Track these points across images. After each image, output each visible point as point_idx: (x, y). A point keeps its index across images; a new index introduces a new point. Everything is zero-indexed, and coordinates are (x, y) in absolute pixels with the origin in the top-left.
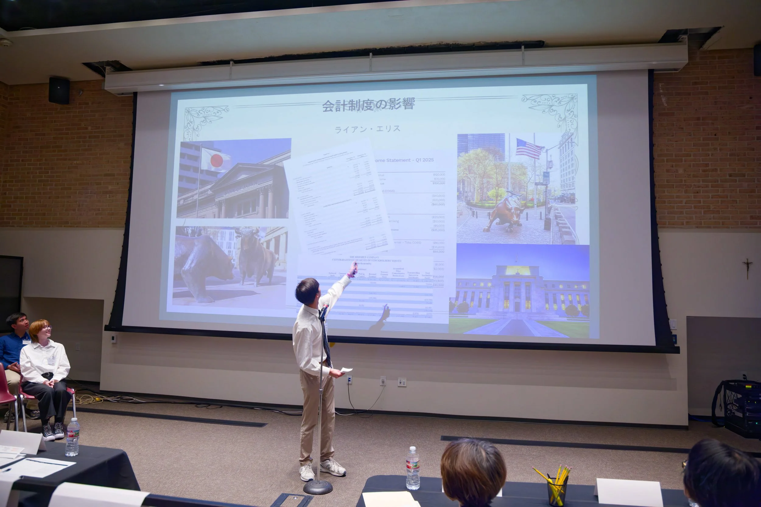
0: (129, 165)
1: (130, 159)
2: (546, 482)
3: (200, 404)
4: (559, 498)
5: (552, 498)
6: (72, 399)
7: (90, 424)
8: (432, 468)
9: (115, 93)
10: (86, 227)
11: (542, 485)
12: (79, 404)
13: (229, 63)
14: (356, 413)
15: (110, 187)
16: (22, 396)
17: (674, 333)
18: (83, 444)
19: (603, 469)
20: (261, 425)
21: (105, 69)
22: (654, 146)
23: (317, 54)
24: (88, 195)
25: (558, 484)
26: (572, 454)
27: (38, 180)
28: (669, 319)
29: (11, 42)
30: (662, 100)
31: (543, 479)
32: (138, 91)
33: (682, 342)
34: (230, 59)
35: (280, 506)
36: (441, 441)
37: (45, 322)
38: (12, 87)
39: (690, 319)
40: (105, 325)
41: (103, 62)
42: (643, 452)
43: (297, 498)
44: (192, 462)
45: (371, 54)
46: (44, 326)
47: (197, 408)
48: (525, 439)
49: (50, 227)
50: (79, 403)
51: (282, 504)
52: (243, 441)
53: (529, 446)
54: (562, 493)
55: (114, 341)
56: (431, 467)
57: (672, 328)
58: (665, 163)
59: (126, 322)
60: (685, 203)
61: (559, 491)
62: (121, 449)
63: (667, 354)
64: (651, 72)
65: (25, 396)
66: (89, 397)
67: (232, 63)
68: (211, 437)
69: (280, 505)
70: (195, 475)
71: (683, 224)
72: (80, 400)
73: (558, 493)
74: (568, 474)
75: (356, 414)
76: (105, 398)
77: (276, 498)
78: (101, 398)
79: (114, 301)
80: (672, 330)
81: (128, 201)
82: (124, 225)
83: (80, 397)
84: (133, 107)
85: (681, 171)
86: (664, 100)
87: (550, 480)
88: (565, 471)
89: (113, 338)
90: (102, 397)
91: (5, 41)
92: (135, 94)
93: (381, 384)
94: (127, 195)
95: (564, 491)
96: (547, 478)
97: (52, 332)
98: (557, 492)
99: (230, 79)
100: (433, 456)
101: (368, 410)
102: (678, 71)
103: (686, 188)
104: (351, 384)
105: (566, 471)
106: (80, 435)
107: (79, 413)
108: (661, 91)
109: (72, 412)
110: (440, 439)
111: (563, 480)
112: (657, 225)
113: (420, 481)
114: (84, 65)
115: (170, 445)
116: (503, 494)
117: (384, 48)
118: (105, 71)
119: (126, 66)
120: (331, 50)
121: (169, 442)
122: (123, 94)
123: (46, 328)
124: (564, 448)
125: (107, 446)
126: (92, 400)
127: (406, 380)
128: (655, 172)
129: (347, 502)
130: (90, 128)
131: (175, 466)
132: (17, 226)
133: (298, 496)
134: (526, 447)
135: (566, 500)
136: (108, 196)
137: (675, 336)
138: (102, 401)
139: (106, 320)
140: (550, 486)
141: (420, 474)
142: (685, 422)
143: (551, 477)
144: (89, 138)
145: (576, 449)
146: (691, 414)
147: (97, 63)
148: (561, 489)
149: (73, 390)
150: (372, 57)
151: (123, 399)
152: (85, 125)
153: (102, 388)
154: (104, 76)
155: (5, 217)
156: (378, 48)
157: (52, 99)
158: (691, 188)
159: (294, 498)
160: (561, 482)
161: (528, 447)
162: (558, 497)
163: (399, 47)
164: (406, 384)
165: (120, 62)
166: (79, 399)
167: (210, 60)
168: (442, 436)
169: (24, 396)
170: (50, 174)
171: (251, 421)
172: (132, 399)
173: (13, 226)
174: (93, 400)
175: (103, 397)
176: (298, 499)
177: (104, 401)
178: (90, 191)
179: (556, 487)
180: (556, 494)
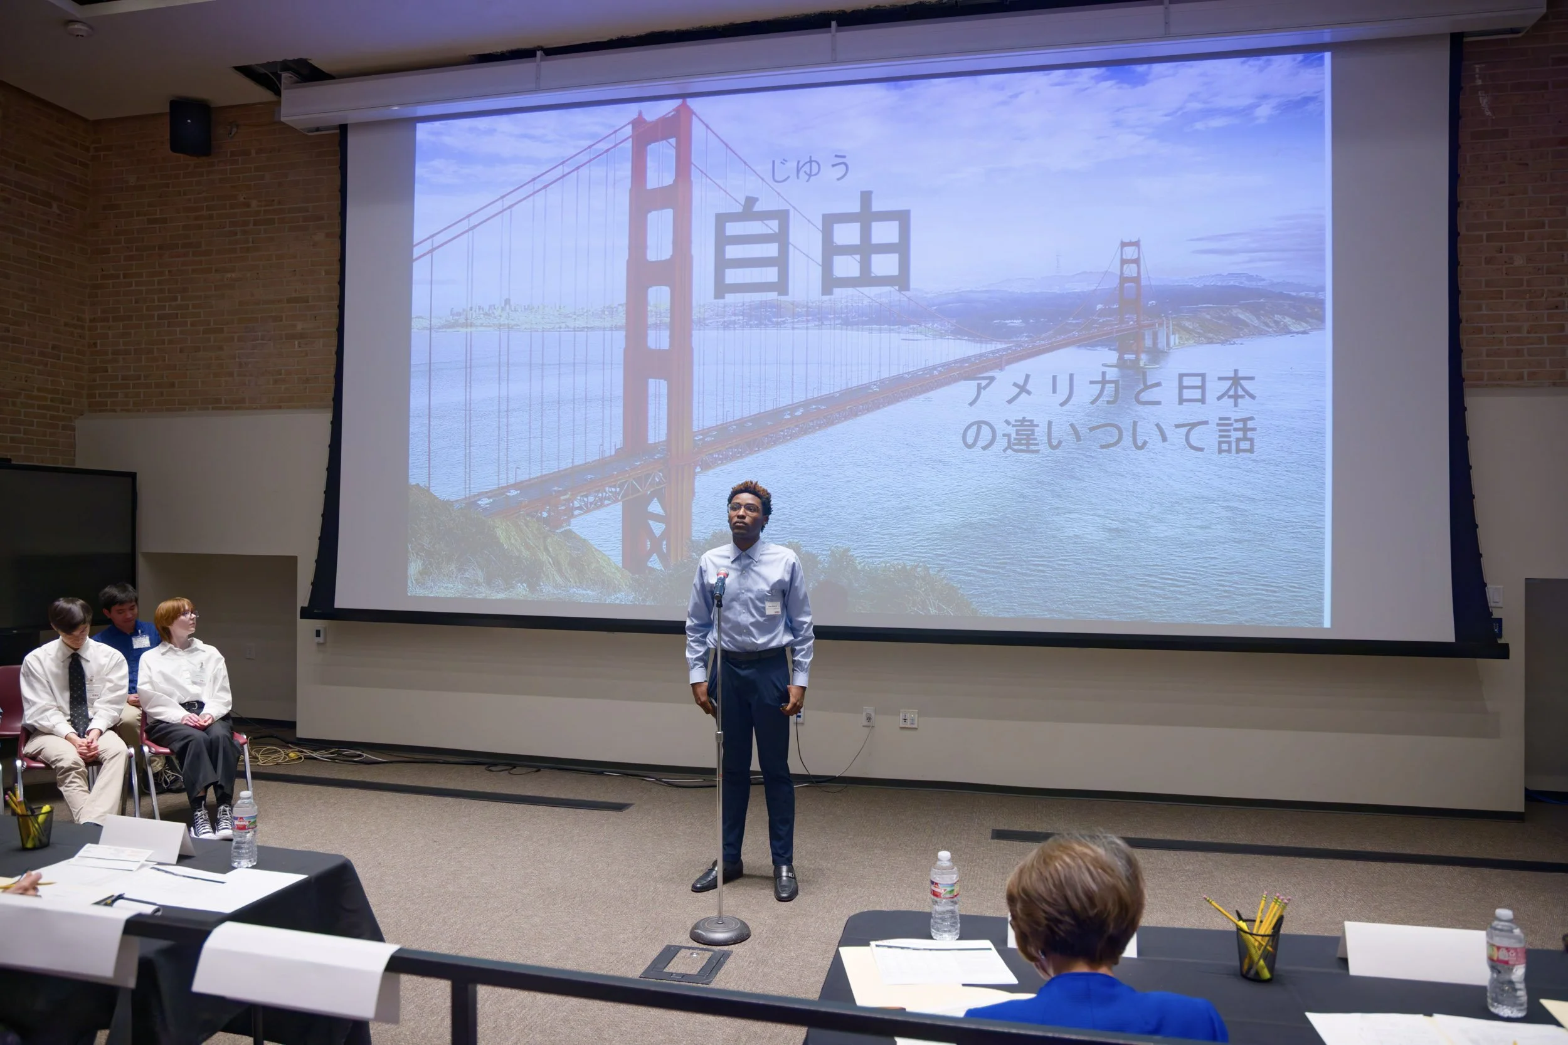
0: (337, 278)
1: (337, 266)
2: (1235, 929)
3: (495, 765)
4: (1262, 962)
5: (1247, 961)
6: (244, 755)
7: (279, 804)
8: (974, 895)
9: (301, 129)
10: (255, 409)
11: (1223, 934)
12: (258, 765)
13: (534, 55)
14: (813, 782)
15: (300, 326)
16: (146, 749)
17: (1496, 614)
18: (267, 845)
19: (1340, 900)
20: (619, 807)
21: (279, 78)
22: (1459, 206)
23: (719, 27)
24: (258, 342)
25: (1259, 933)
26: (1272, 868)
27: (158, 315)
28: (1485, 585)
29: (91, 27)
30: (1481, 102)
31: (1225, 922)
32: (348, 122)
33: (1514, 634)
34: (536, 46)
35: (664, 970)
36: (993, 841)
37: (185, 603)
38: (97, 123)
39: (1531, 585)
40: (302, 608)
41: (275, 63)
42: (1424, 867)
43: (697, 954)
44: (483, 881)
45: (834, 23)
46: (184, 610)
47: (489, 773)
48: (1169, 837)
49: (184, 409)
50: (258, 763)
51: (667, 965)
52: (584, 840)
53: (1178, 853)
54: (1269, 951)
55: (321, 640)
56: (973, 893)
57: (1491, 604)
58: (1485, 242)
59: (342, 601)
60: (1528, 330)
61: (1262, 948)
62: (343, 854)
63: (1478, 660)
64: (1457, 40)
65: (153, 749)
66: (276, 752)
67: (541, 55)
68: (519, 831)
69: (664, 968)
70: (489, 906)
71: (1520, 377)
72: (259, 756)
73: (1260, 952)
74: (1282, 912)
75: (813, 785)
76: (308, 753)
77: (655, 955)
78: (298, 753)
79: (316, 558)
80: (1494, 609)
81: (337, 353)
82: (332, 403)
83: (258, 752)
84: (339, 157)
85: (1519, 261)
86: (1484, 101)
87: (1243, 925)
88: (1275, 905)
89: (318, 634)
90: (302, 752)
91: (77, 26)
92: (343, 129)
93: (866, 723)
94: (334, 341)
95: (1273, 949)
96: (1235, 919)
97: (198, 623)
98: (1258, 950)
99: (538, 89)
100: (976, 872)
101: (839, 777)
102: (1520, 35)
103: (1530, 298)
104: (802, 724)
105: (1277, 906)
106: (258, 824)
107: (257, 782)
108: (1479, 82)
109: (245, 780)
110: (990, 835)
111: (1270, 924)
112: (1463, 380)
113: (961, 923)
114: (236, 71)
115: (438, 847)
116: (1139, 952)
117: (862, 10)
118: (281, 84)
119: (324, 70)
120: (748, 19)
121: (435, 840)
122: (318, 129)
123: (188, 616)
124: (1253, 856)
125: (315, 847)
126: (282, 758)
127: (917, 716)
128: (1461, 264)
129: (802, 963)
130: (254, 203)
131: (451, 888)
132: (122, 410)
133: (699, 952)
134: (1172, 853)
135: (1277, 966)
136: (296, 343)
137: (1500, 621)
138: (301, 758)
139: (303, 597)
140: (1242, 936)
141: (959, 909)
142: (1517, 804)
143: (1244, 917)
144: (254, 225)
145: (1279, 858)
146: (1530, 788)
147: (262, 65)
148: (1267, 944)
149: (245, 737)
150: (837, 31)
151: (344, 755)
152: (244, 198)
153: (301, 732)
154: (278, 93)
155: (97, 392)
156: (849, 10)
157: (176, 145)
158: (1543, 299)
159: (692, 954)
160: (1266, 928)
161: (1177, 855)
162: (1259, 960)
163: (893, 5)
164: (916, 722)
165: (309, 61)
166: (257, 756)
167: (495, 51)
168: (993, 830)
169: (150, 748)
170: (179, 302)
171: (600, 800)
172: (360, 756)
173: (114, 411)
174: (285, 758)
175: (304, 750)
176: (699, 957)
177: (305, 758)
178: (260, 334)
179: (1256, 940)
180: (1256, 954)
